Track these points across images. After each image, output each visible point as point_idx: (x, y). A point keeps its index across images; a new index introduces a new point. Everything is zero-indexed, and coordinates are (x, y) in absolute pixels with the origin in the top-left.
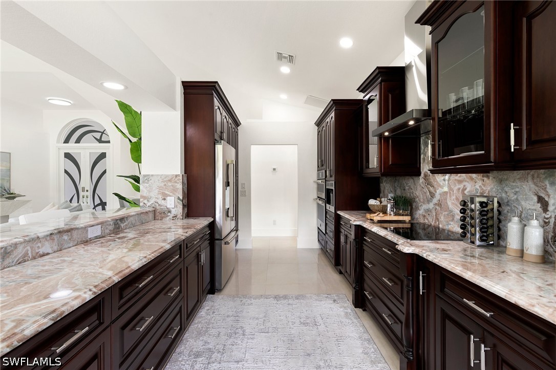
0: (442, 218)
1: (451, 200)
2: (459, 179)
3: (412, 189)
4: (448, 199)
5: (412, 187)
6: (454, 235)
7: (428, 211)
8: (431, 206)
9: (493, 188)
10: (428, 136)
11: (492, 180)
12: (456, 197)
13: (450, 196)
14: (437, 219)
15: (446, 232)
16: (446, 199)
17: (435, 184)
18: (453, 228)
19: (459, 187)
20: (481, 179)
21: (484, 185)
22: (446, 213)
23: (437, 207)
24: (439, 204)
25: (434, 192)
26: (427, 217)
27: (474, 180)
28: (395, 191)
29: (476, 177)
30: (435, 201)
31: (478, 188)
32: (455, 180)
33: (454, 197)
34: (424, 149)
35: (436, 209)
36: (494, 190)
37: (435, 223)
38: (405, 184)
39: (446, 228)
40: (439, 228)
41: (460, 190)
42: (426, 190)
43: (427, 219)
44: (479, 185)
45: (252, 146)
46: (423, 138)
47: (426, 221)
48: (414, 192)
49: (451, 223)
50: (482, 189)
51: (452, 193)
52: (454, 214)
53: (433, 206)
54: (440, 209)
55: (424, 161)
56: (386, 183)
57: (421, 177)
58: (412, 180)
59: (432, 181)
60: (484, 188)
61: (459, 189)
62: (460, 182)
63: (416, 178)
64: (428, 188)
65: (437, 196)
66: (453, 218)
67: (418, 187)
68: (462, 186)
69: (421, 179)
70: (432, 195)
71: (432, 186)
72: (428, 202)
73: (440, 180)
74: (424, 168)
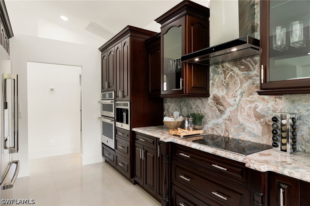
0: (232, 130)
1: (241, 116)
2: (250, 100)
3: (199, 108)
4: (238, 115)
5: (200, 106)
6: (245, 143)
7: (217, 125)
8: (220, 120)
9: (285, 107)
10: (217, 66)
11: (284, 100)
12: (247, 113)
13: (241, 113)
14: (227, 131)
15: (237, 140)
16: (237, 116)
17: (225, 104)
18: (243, 137)
19: (251, 106)
20: (274, 100)
21: (277, 105)
22: (236, 126)
23: (227, 122)
24: (229, 119)
25: (224, 110)
26: (216, 129)
27: (266, 101)
28: (181, 109)
29: (268, 99)
30: (225, 116)
31: (271, 106)
32: (247, 100)
33: (245, 114)
34: (213, 76)
35: (225, 123)
36: (287, 108)
37: (225, 134)
38: (192, 104)
39: (237, 137)
40: (228, 138)
41: (252, 109)
42: (215, 108)
43: (216, 131)
44: (272, 104)
45: (28, 63)
46: (213, 67)
47: (215, 133)
48: (202, 110)
49: (242, 134)
50: (275, 107)
51: (243, 110)
52: (245, 127)
53: (222, 121)
54: (230, 123)
55: (213, 84)
57: (209, 98)
58: (200, 101)
59: (222, 101)
60: (277, 107)
61: (251, 107)
62: (251, 102)
63: (204, 100)
64: (217, 107)
65: (227, 113)
66: (244, 130)
67: (207, 106)
68: (253, 105)
69: (210, 100)
70: (221, 112)
71: (222, 105)
72: (217, 117)
73: (231, 101)
74: (214, 91)
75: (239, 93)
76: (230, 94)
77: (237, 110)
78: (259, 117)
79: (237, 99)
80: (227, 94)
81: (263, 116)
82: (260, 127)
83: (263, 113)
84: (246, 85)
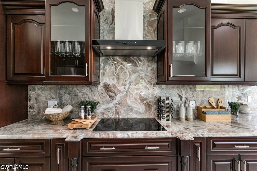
0: (122, 112)
1: (130, 100)
2: (137, 87)
3: (87, 95)
4: (127, 100)
5: (88, 93)
6: (133, 120)
7: (108, 109)
8: (111, 105)
9: (159, 92)
10: (108, 58)
11: (158, 88)
12: (135, 98)
13: (130, 98)
14: (117, 113)
15: (126, 119)
16: (126, 100)
17: (115, 91)
18: (131, 116)
19: (137, 92)
20: (152, 88)
21: (154, 91)
22: (126, 108)
23: (118, 106)
24: (120, 103)
25: (114, 96)
26: (107, 113)
27: (148, 88)
29: (149, 87)
30: (115, 101)
31: (150, 92)
32: (134, 88)
33: (133, 98)
34: (104, 67)
35: (116, 107)
36: (160, 93)
37: (115, 115)
38: (77, 91)
39: (126, 117)
40: (119, 119)
41: (138, 94)
42: (105, 95)
43: (107, 115)
44: (151, 91)
46: (103, 58)
47: (105, 117)
48: (91, 97)
49: (130, 114)
50: (153, 93)
51: (131, 95)
52: (133, 108)
53: (113, 105)
54: (120, 106)
55: (104, 74)
56: (43, 90)
57: (99, 86)
58: (88, 88)
59: (113, 88)
60: (154, 92)
61: (137, 93)
62: (138, 89)
63: (93, 88)
64: (108, 94)
65: (118, 98)
66: (132, 110)
67: (96, 93)
68: (139, 92)
69: (100, 88)
70: (112, 98)
71: (112, 92)
72: (108, 103)
73: (121, 88)
74: (105, 79)
75: (128, 82)
76: (121, 83)
77: (126, 95)
78: (143, 100)
79: (127, 87)
80: (118, 82)
81: (146, 99)
82: (144, 107)
83: (145, 97)
84: (133, 77)
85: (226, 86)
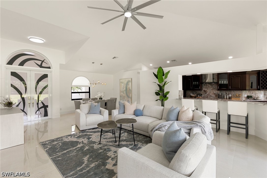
8: (206, 95)
14: (207, 97)
26: (204, 97)
28: (193, 93)
30: (207, 94)
31: (216, 92)
34: (204, 86)
63: (201, 91)
65: (207, 93)
66: (211, 96)
67: (202, 92)
68: (213, 92)
69: (203, 91)
70: (206, 93)
71: (206, 92)
72: (205, 94)
73: (208, 91)
74: (204, 89)
75: (210, 89)
76: (208, 90)
77: (210, 93)
78: (214, 94)
79: (210, 91)
80: (207, 90)
81: (215, 94)
82: (215, 96)
84: (212, 88)
85: (243, 91)
